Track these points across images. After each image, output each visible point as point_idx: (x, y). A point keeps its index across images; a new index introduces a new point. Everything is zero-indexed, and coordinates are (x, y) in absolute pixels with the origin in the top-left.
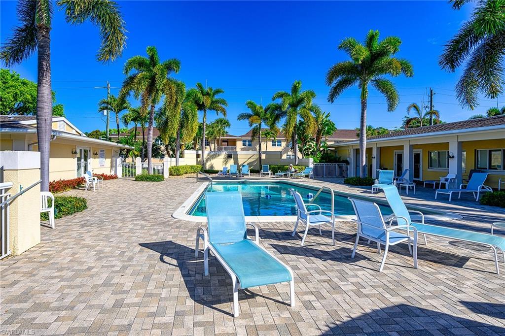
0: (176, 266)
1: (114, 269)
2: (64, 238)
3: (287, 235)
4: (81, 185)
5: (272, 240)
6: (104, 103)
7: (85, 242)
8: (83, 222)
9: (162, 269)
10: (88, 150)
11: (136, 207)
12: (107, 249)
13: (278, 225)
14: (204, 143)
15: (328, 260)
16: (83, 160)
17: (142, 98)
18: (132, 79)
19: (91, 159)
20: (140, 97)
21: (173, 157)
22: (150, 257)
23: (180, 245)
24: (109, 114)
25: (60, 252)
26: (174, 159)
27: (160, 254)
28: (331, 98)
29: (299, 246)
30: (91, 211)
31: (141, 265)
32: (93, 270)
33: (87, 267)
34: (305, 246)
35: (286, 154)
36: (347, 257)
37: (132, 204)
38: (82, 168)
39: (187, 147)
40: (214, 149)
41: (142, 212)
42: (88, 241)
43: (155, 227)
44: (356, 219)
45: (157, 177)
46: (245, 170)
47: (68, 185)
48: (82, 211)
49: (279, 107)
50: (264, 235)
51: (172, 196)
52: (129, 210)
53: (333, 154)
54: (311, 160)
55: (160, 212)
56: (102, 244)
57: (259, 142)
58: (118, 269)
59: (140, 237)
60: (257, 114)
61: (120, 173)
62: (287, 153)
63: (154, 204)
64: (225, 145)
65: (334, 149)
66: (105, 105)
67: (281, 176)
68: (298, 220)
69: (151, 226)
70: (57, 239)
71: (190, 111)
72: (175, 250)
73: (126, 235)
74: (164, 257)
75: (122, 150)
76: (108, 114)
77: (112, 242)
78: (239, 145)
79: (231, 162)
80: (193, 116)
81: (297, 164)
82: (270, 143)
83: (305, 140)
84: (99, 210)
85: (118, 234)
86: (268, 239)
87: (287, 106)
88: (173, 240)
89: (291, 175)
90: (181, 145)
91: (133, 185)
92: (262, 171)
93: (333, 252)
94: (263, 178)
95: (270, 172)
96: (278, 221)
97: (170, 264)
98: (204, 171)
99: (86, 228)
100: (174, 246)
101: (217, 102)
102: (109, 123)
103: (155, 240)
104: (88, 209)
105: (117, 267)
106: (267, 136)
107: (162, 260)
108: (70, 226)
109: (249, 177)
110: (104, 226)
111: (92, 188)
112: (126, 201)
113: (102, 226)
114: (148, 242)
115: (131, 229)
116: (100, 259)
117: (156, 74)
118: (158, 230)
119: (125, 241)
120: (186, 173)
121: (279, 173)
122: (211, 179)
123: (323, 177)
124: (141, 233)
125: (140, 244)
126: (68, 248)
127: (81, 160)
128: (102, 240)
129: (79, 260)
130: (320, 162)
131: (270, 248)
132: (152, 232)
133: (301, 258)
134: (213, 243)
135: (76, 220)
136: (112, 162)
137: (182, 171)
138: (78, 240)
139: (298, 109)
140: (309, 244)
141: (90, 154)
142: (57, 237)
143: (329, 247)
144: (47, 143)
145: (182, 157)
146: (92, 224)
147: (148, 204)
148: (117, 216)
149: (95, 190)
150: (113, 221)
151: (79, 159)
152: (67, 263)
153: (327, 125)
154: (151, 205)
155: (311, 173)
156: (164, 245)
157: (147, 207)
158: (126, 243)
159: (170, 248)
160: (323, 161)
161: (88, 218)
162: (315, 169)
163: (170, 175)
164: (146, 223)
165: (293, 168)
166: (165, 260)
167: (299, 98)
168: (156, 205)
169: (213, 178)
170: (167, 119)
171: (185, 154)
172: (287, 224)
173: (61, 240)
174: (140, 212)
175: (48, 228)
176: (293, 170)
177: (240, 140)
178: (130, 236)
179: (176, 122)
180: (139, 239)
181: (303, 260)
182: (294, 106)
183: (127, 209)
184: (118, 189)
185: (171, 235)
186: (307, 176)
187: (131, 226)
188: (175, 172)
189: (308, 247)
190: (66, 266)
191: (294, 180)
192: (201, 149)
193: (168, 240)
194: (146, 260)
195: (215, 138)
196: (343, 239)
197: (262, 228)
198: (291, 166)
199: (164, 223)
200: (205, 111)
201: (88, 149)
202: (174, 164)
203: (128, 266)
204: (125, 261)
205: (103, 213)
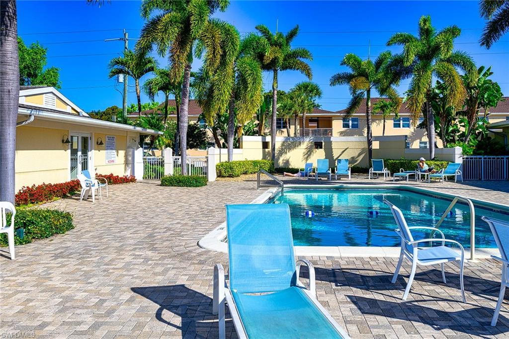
0: (178, 327)
1: (79, 328)
2: (23, 275)
3: (384, 282)
4: (76, 192)
5: (354, 289)
6: (117, 63)
7: (50, 283)
8: (59, 251)
9: (155, 332)
10: (87, 138)
11: (147, 227)
12: (80, 295)
13: (372, 263)
14: (275, 124)
15: (445, 327)
16: (79, 153)
17: (171, 54)
18: (155, 23)
19: (93, 151)
20: (167, 54)
21: (224, 147)
22: (142, 311)
23: (196, 292)
24: (127, 81)
25: (10, 296)
26: (225, 151)
27: (159, 307)
28: (487, 41)
29: (399, 301)
30: (79, 233)
31: (123, 324)
32: (47, 328)
33: (41, 322)
34: (410, 302)
35: (418, 141)
36: (482, 324)
37: (143, 223)
38: (80, 166)
39: (248, 131)
40: (295, 133)
41: (155, 236)
42: (56, 281)
43: (165, 262)
44: (499, 256)
45: (197, 180)
46: (343, 168)
47: (54, 192)
48: (63, 233)
49: (399, 61)
50: (342, 279)
51: (211, 211)
52: (135, 232)
53: (500, 140)
54: (458, 150)
55: (182, 236)
56: (75, 285)
57: (368, 120)
58: (84, 328)
59: (137, 278)
60: (363, 74)
61: (139, 174)
62: (421, 140)
63: (178, 223)
64: (314, 127)
65: (501, 130)
66: (120, 67)
67: (404, 179)
68: (402, 254)
69: (160, 260)
70: (12, 276)
71: (249, 72)
72: (185, 301)
73: (117, 272)
74: (165, 312)
75: (142, 137)
76: (125, 80)
77: (91, 283)
78: (337, 126)
79: (320, 154)
80: (254, 79)
81: (433, 157)
82: (390, 123)
83: (447, 117)
84: (90, 232)
85: (104, 271)
86: (348, 287)
87: (412, 57)
88: (187, 284)
89: (423, 177)
90: (238, 128)
91: (155, 192)
92: (372, 171)
93: (460, 313)
94: (373, 181)
95: (385, 171)
96: (374, 256)
97: (169, 324)
98: (276, 169)
99: (60, 260)
100: (185, 294)
101: (294, 55)
102: (127, 95)
103: (158, 283)
104: (74, 230)
105: (85, 324)
106: (383, 111)
107: (159, 316)
108: (38, 255)
109: (350, 179)
110: (88, 257)
111: (90, 196)
112: (135, 218)
113: (84, 258)
114: (146, 286)
115: (128, 264)
116: (63, 310)
117: (191, 15)
118: (169, 266)
119: (112, 283)
120: (245, 173)
121: (400, 173)
122: (282, 183)
123: (480, 179)
124: (141, 271)
125: (134, 290)
126: (22, 292)
127: (77, 154)
128: (78, 280)
129: (31, 311)
130: (475, 153)
131: (347, 302)
132: (159, 269)
133: (397, 323)
134: (235, 291)
135: (51, 248)
136: (126, 156)
137: (237, 171)
138: (42, 278)
139: (434, 62)
140: (420, 298)
141: (92, 143)
142: (13, 274)
143: (454, 304)
144: (11, 127)
145: (239, 147)
146: (71, 254)
147: (170, 223)
148: (113, 242)
149: (94, 201)
150: (104, 249)
151: (74, 152)
152: (13, 316)
153: (487, 89)
154: (173, 224)
155: (458, 173)
156: (170, 291)
157: (165, 228)
158: (112, 285)
159: (177, 297)
160: (480, 151)
161: (69, 244)
162: (465, 166)
163: (218, 176)
164: (153, 254)
165: (425, 164)
166: (163, 317)
167: (433, 44)
168: (180, 225)
169: (286, 182)
170: (213, 85)
171: (243, 142)
172: (387, 261)
173: (16, 278)
174: (151, 236)
175: (5, 259)
176: (426, 167)
177: (337, 118)
178: (121, 275)
179: (226, 90)
180: (134, 280)
181: (400, 326)
182: (426, 57)
183: (133, 231)
184: (130, 198)
185: (186, 275)
186: (451, 179)
187: (128, 259)
188: (226, 171)
189: (416, 303)
190: (10, 319)
191: (426, 185)
192: (272, 134)
193: (178, 283)
194: (133, 316)
195: (297, 116)
196: (484, 292)
197: (343, 267)
198: (422, 161)
199: (181, 255)
200: (275, 71)
201: (89, 136)
202: (224, 159)
203: (102, 324)
204: (101, 316)
205: (93, 237)
